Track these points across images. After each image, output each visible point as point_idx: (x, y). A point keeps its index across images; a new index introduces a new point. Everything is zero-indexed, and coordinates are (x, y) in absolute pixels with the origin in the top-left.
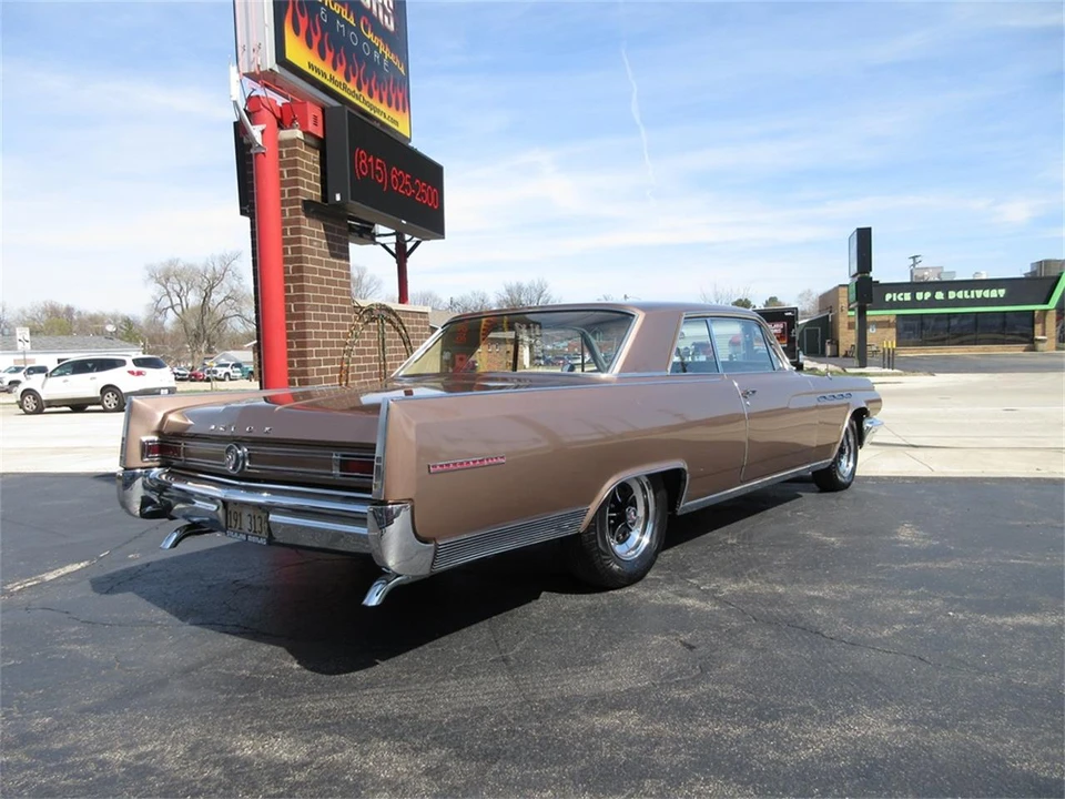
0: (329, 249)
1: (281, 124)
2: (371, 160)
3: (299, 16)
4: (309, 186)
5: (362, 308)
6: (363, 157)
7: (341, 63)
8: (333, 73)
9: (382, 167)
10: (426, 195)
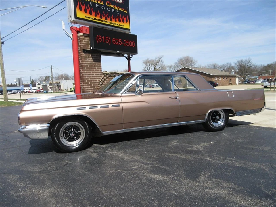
0: (93, 60)
1: (78, 32)
2: (103, 37)
3: (82, 6)
4: (85, 46)
5: (106, 74)
6: (100, 37)
7: (98, 14)
8: (95, 17)
9: (109, 39)
10: (129, 44)
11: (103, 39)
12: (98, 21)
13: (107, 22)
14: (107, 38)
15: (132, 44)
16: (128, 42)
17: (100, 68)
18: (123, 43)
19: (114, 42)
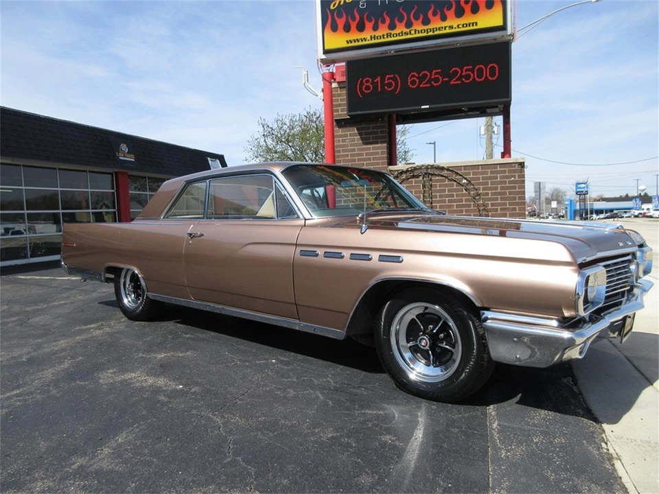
0: (362, 140)
2: (378, 79)
3: (337, 19)
4: (340, 110)
6: (367, 81)
7: (384, 22)
8: (373, 34)
9: (395, 79)
10: (472, 75)
11: (376, 86)
12: (382, 40)
13: (413, 32)
14: (389, 79)
15: (486, 73)
16: (467, 70)
17: (383, 158)
18: (447, 79)
19: (413, 83)
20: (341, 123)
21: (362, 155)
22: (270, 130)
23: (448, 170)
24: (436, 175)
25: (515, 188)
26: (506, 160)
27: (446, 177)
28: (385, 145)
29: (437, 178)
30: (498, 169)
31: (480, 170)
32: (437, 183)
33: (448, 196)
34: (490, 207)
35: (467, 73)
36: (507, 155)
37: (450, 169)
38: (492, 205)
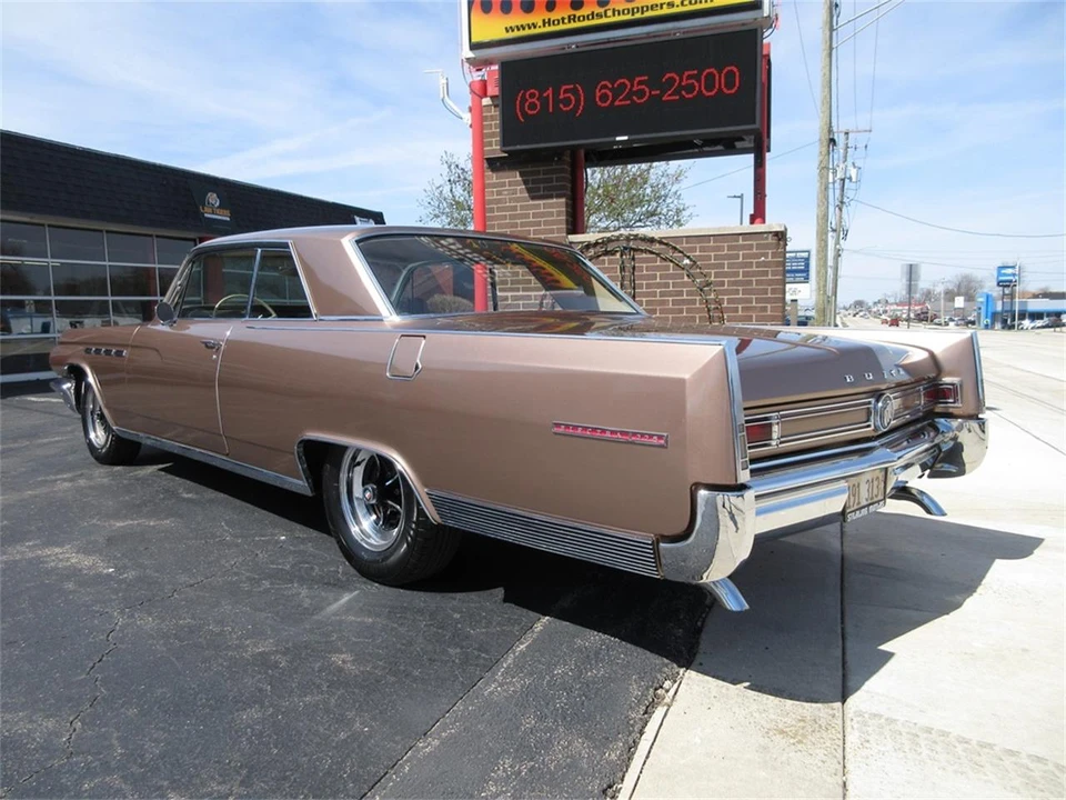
0: (529, 192)
2: (549, 92)
6: (532, 95)
8: (548, 15)
9: (574, 91)
10: (696, 84)
11: (545, 102)
12: (561, 27)
13: (609, 13)
14: (566, 91)
15: (720, 80)
16: (689, 77)
17: (559, 222)
18: (658, 92)
19: (604, 98)
20: (494, 164)
21: (527, 216)
22: (460, 172)
23: (661, 242)
24: (642, 251)
25: (766, 273)
26: (758, 228)
27: (658, 255)
28: (563, 200)
29: (644, 255)
30: (741, 242)
31: (712, 244)
32: (644, 264)
33: (659, 285)
34: (725, 305)
35: (690, 81)
36: (758, 220)
37: (665, 241)
38: (729, 301)
